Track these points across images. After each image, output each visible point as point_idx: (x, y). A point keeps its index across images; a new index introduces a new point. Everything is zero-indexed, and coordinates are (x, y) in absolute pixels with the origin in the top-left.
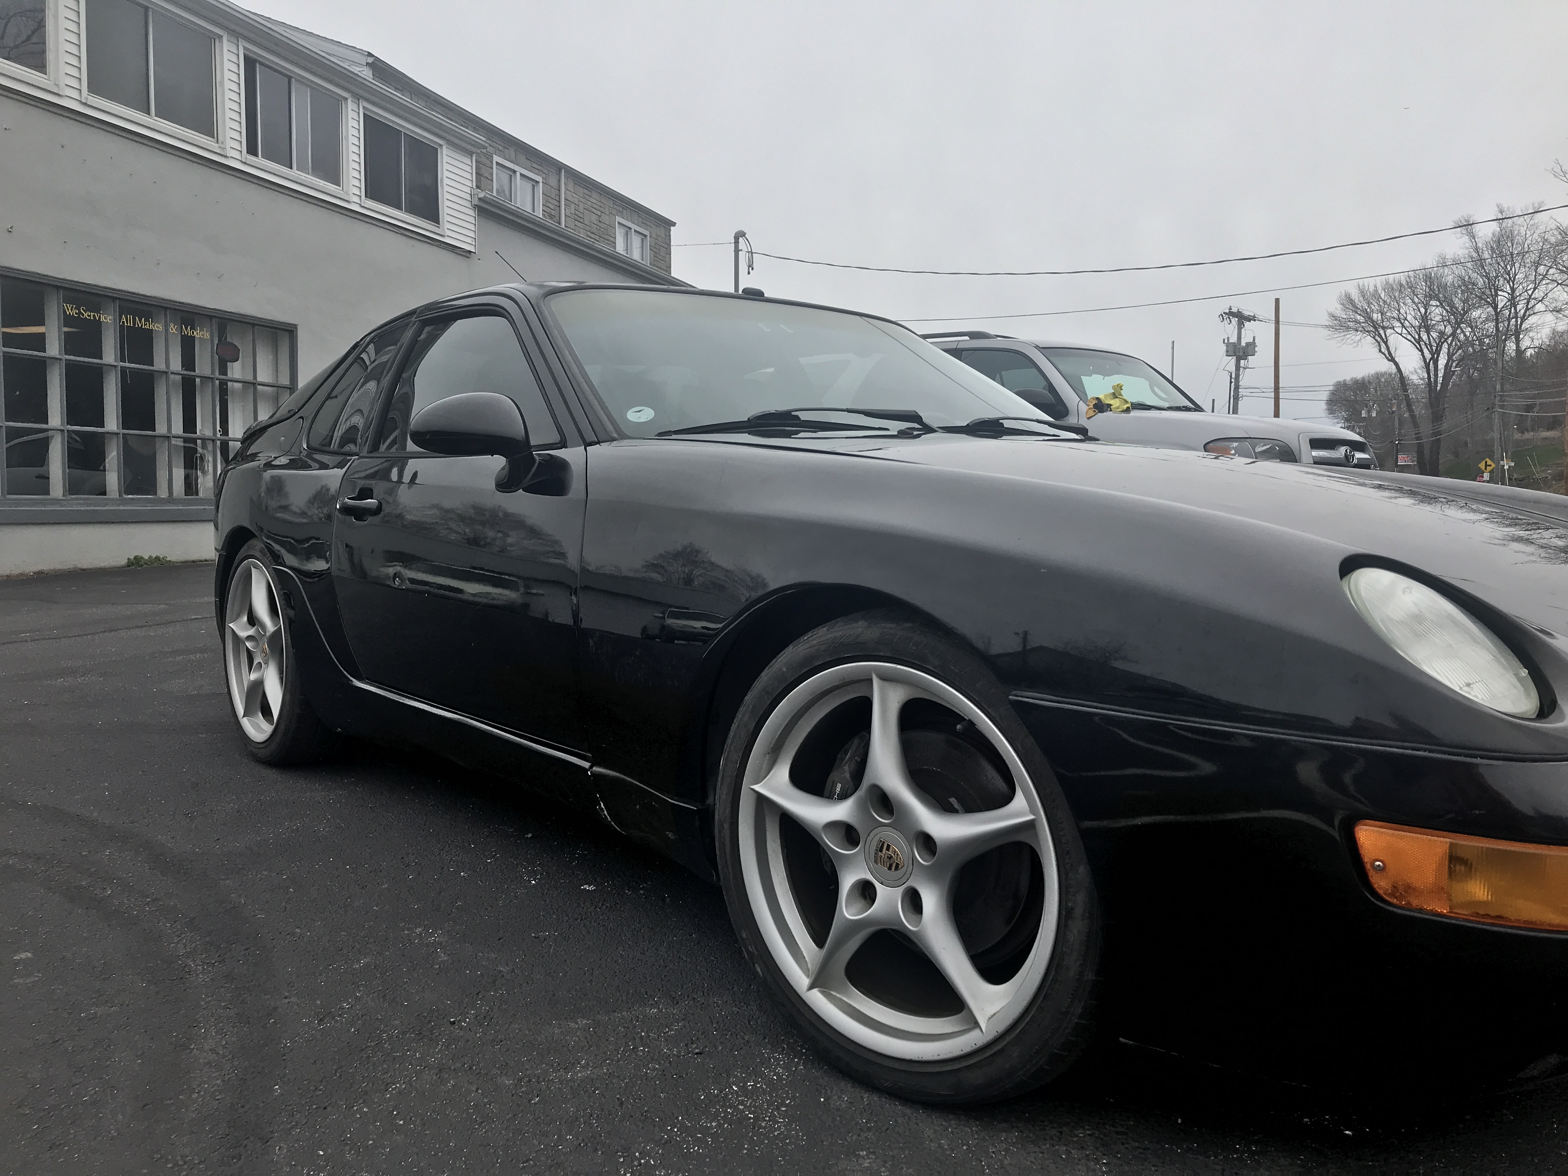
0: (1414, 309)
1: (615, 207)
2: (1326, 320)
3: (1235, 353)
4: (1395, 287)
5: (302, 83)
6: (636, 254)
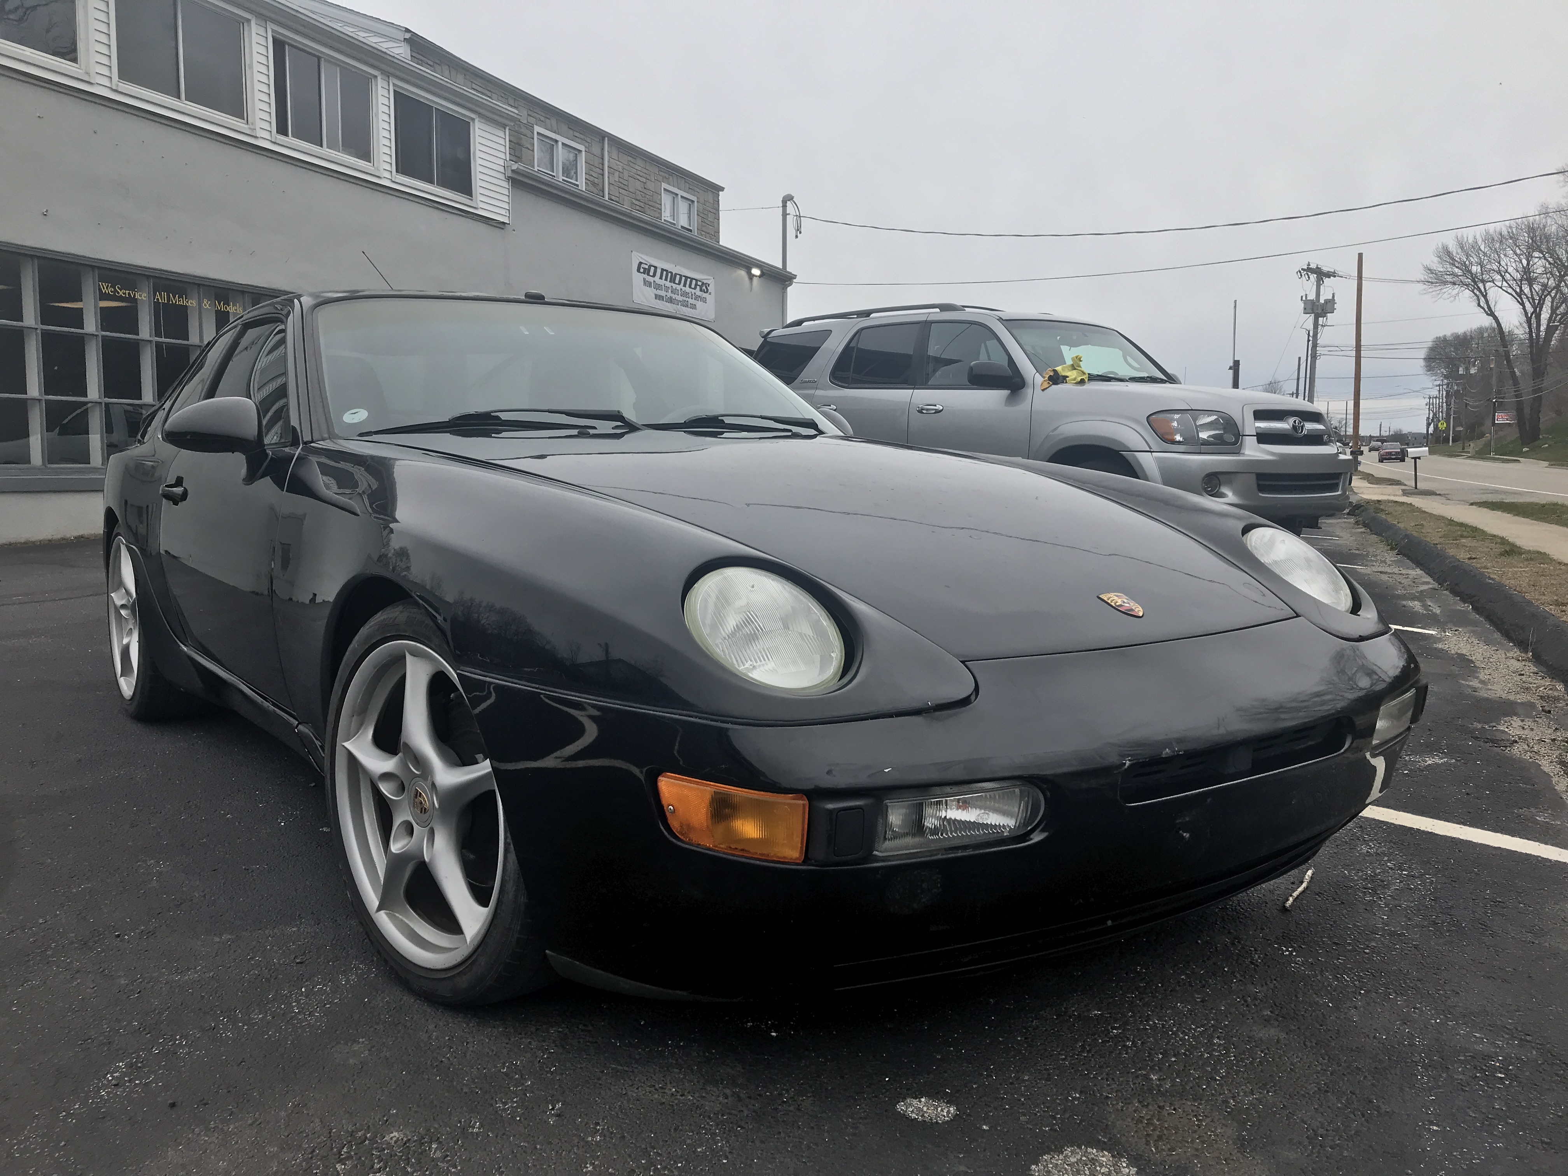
0: (1515, 261)
1: (661, 173)
2: (1421, 275)
3: (1313, 310)
4: (1496, 238)
5: (332, 63)
6: (683, 221)
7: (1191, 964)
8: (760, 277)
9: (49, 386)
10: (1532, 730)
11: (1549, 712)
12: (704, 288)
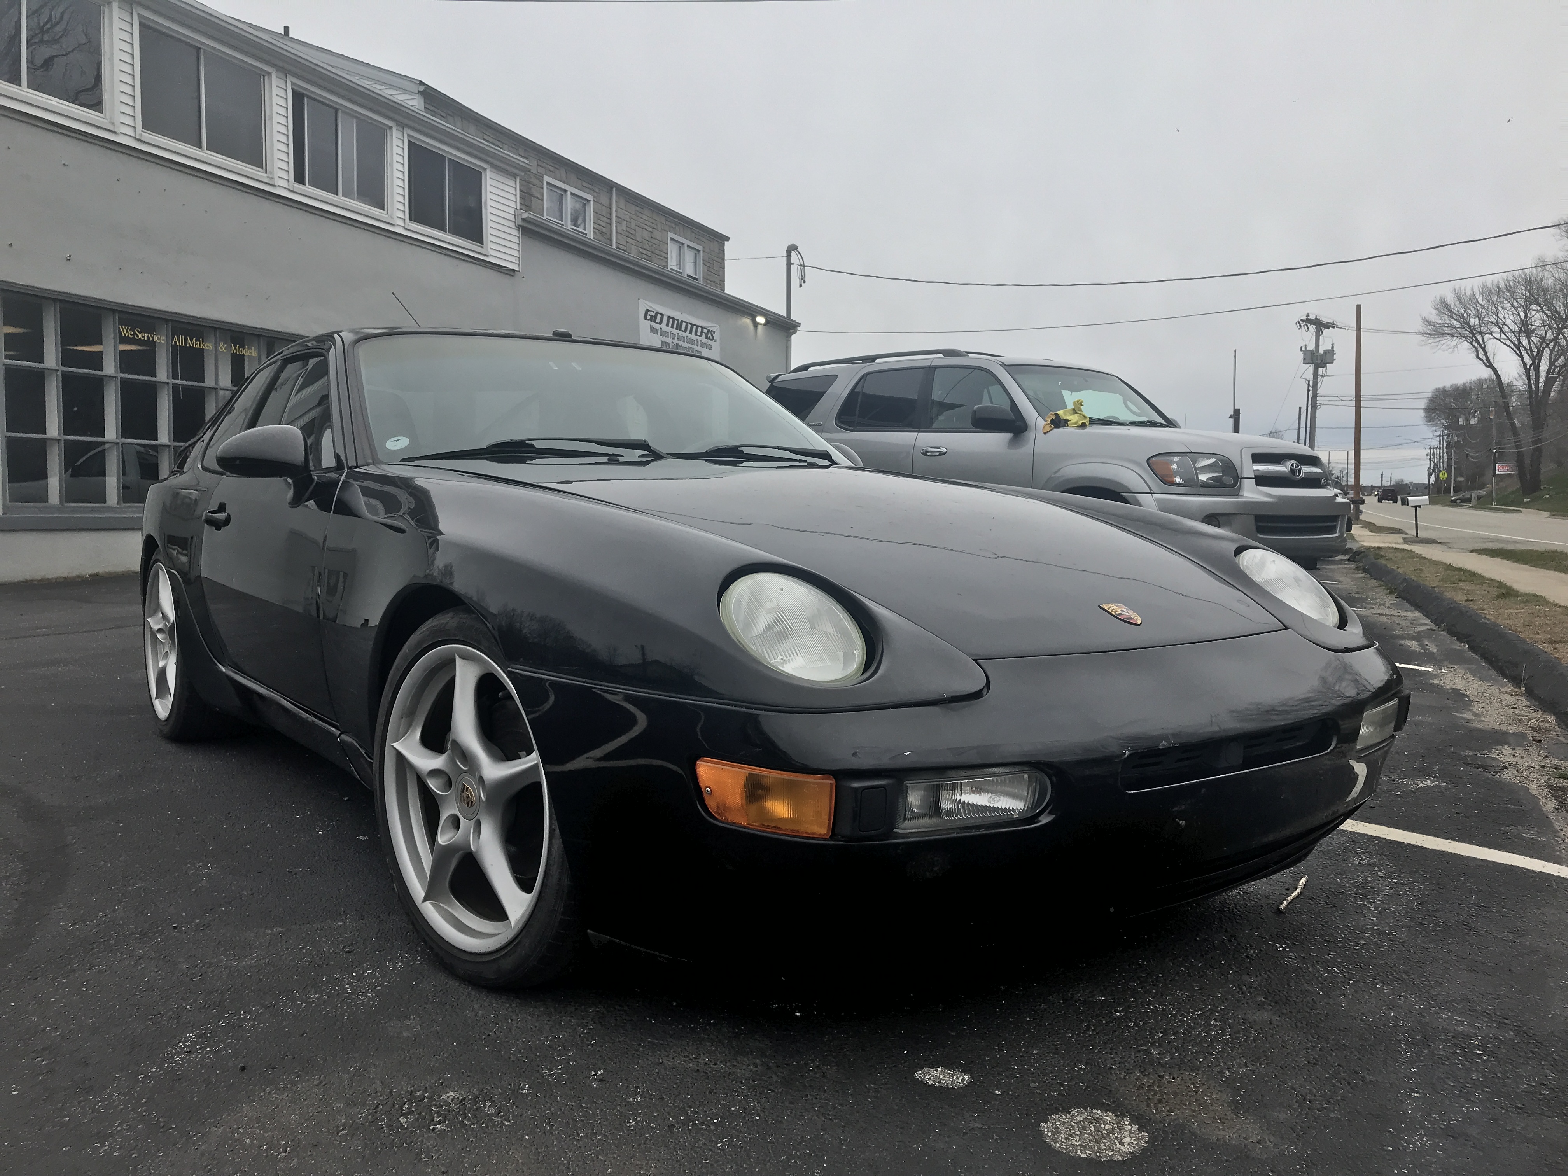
0: (1513, 313)
1: (667, 223)
2: (1420, 326)
3: (1312, 360)
4: (1493, 291)
5: (349, 114)
6: (689, 270)
7: (1190, 957)
8: (765, 325)
9: (69, 425)
10: (1522, 757)
11: (1540, 741)
12: (710, 335)
